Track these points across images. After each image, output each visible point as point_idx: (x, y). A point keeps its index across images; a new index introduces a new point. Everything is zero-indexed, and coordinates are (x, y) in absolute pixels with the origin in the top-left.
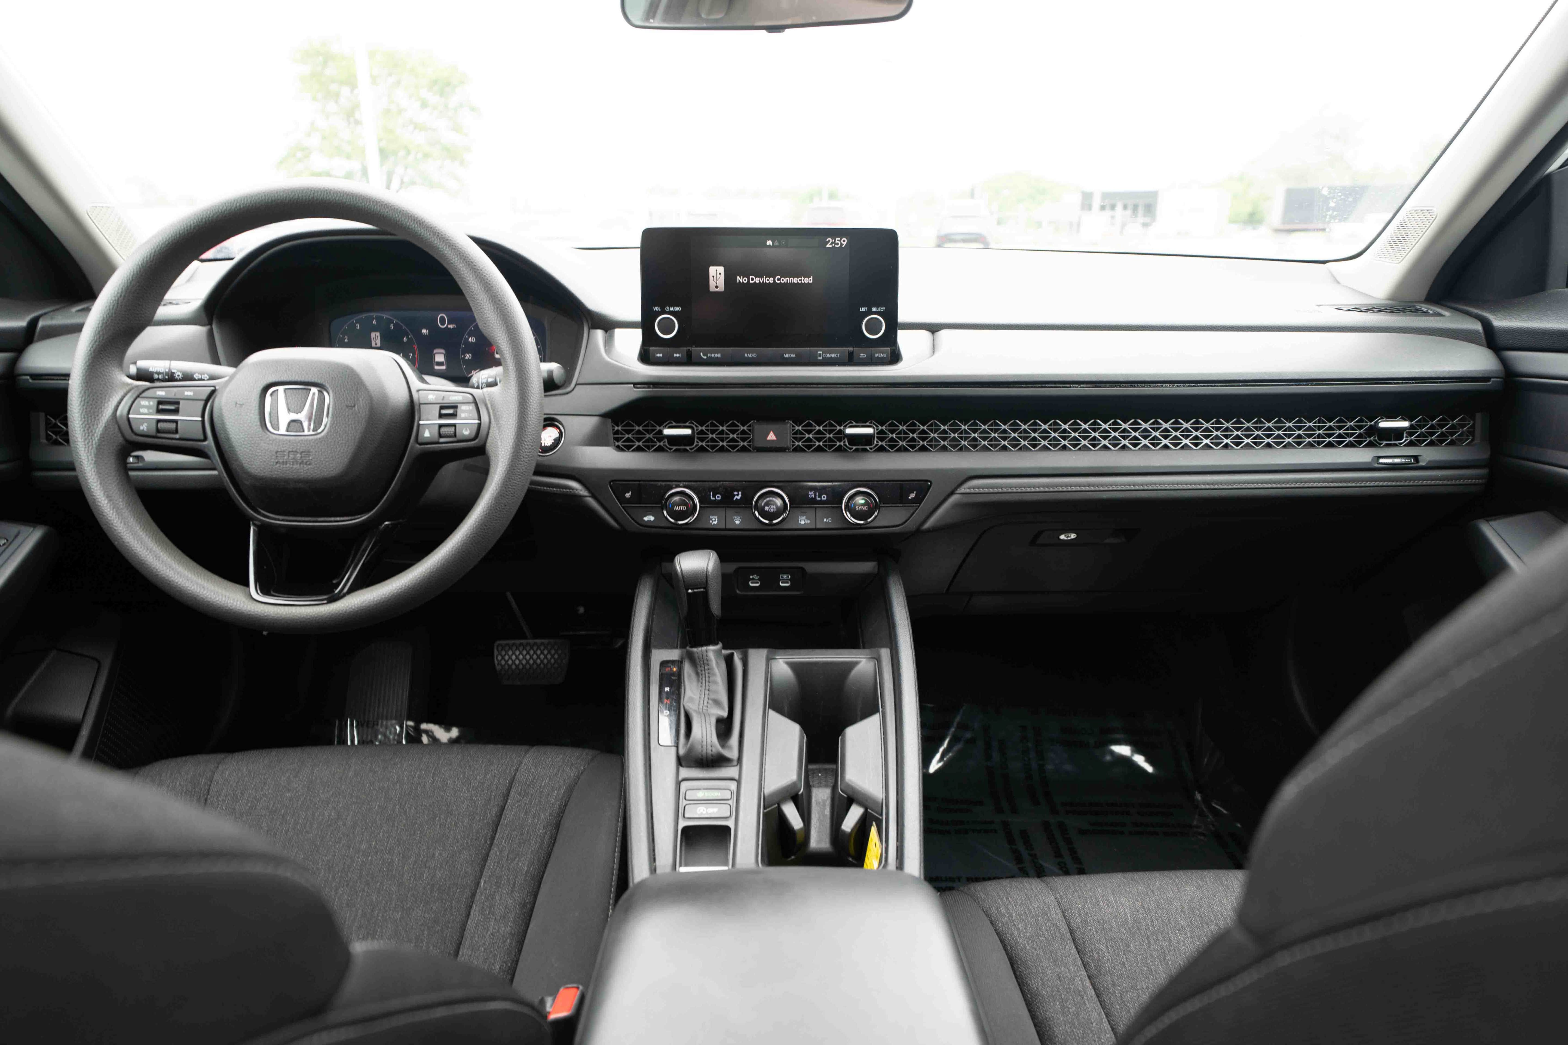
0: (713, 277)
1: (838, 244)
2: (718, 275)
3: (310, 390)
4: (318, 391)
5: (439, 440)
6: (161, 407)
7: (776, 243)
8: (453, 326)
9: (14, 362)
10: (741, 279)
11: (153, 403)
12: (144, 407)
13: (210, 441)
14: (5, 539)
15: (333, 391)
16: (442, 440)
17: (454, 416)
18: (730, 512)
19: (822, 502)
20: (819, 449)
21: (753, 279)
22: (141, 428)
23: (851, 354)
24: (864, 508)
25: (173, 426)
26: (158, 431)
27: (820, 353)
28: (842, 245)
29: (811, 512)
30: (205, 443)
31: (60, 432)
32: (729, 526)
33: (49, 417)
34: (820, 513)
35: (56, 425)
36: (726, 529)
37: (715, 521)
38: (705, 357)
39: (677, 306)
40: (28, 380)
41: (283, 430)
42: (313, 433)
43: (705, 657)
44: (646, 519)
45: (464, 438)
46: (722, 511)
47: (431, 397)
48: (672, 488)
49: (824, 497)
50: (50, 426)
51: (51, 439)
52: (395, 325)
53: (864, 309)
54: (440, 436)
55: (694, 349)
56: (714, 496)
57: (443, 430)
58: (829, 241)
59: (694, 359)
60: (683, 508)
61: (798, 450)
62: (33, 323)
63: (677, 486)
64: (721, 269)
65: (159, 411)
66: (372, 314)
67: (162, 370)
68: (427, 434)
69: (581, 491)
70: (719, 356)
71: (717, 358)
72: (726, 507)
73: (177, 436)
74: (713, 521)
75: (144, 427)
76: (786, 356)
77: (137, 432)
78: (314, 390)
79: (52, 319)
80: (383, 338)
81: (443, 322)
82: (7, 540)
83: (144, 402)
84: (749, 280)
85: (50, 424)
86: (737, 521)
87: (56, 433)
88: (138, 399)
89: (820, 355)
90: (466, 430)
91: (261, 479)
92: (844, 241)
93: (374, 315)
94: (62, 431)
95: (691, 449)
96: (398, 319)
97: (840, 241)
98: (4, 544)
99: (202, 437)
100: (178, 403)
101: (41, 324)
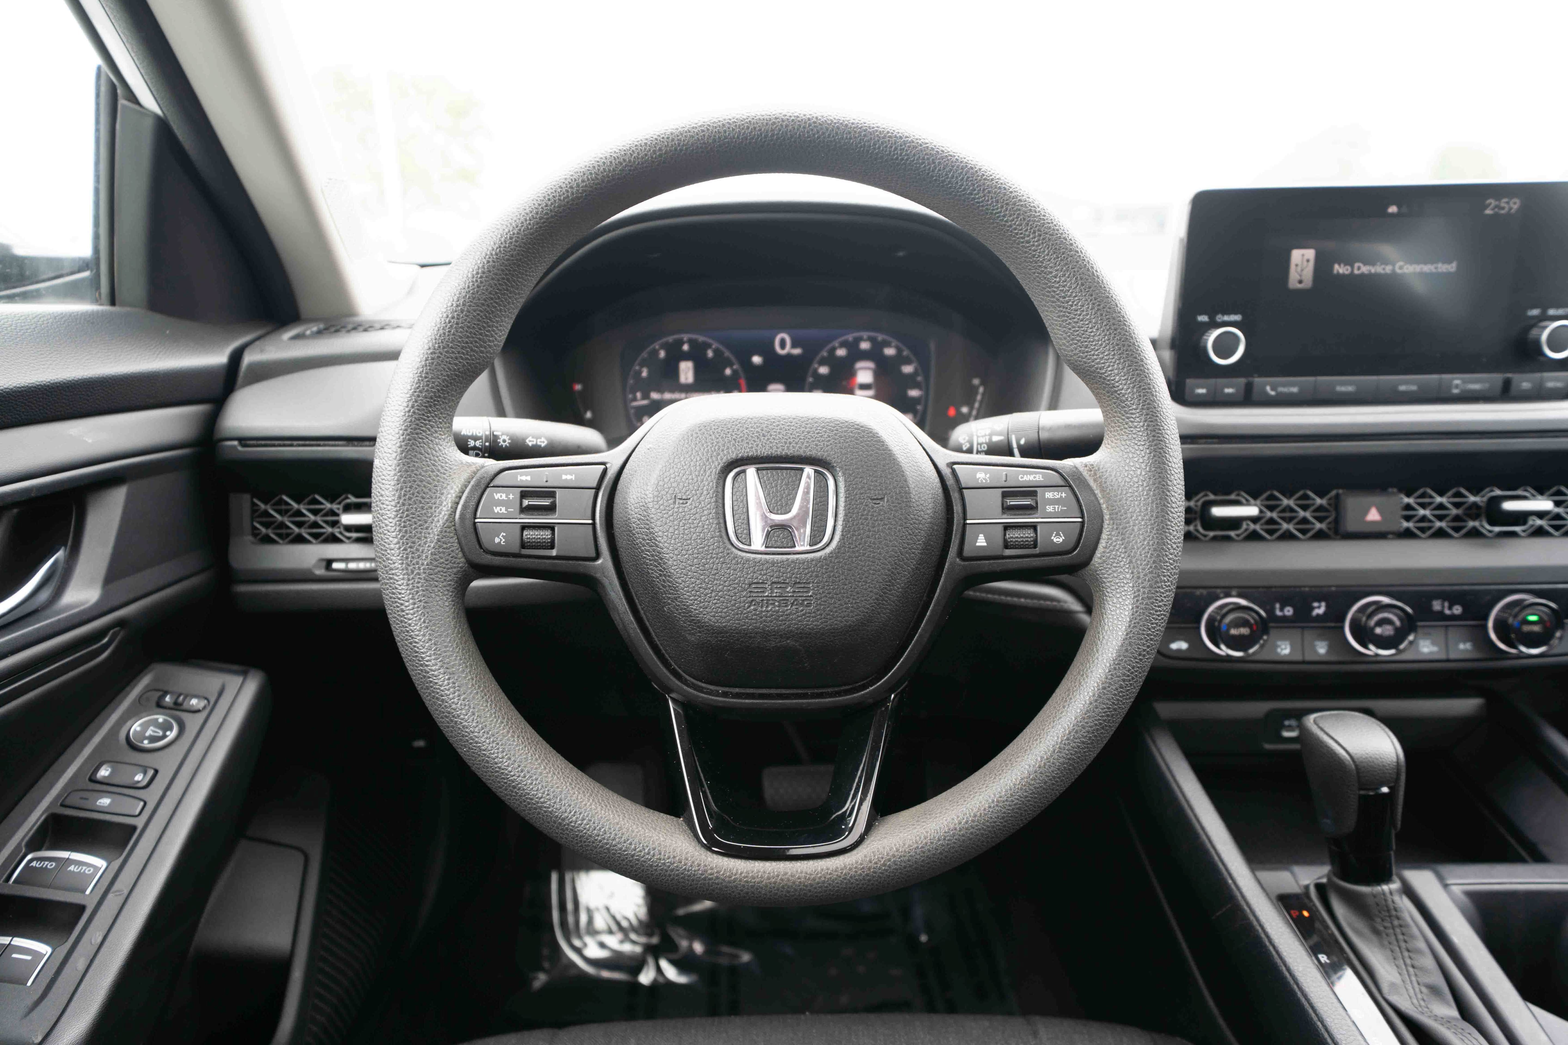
0: (1297, 265)
1: (1503, 208)
2: (1305, 263)
3: (802, 470)
4: (816, 471)
5: (1003, 552)
6: (526, 502)
7: (1405, 210)
8: (797, 351)
9: (212, 421)
10: (1340, 269)
11: (513, 495)
12: (500, 503)
13: (605, 561)
14: (206, 698)
15: (844, 474)
16: (1008, 552)
17: (1031, 509)
18: (1308, 635)
19: (1453, 618)
20: (1440, 534)
21: (1359, 268)
22: (497, 540)
23: (1507, 384)
24: (1536, 628)
25: (546, 534)
26: (523, 545)
27: (1458, 382)
28: (1511, 209)
29: (1439, 634)
30: (600, 562)
31: (272, 523)
32: (1308, 658)
33: (256, 501)
34: (1453, 634)
35: (266, 514)
36: (1303, 662)
37: (1285, 649)
38: (1273, 393)
39: (1236, 313)
40: (234, 447)
41: (758, 542)
42: (808, 548)
43: (1391, 906)
44: (1174, 646)
45: (1056, 549)
46: (1296, 634)
47: (982, 476)
48: (1218, 598)
49: (1457, 610)
50: (257, 514)
51: (258, 534)
52: (716, 351)
53: (1535, 312)
54: (1007, 545)
55: (1258, 381)
56: (1282, 610)
57: (1012, 535)
58: (1490, 204)
59: (1255, 396)
60: (1244, 631)
61: (1407, 534)
62: (236, 357)
63: (1228, 595)
64: (1310, 253)
65: (524, 510)
66: (682, 336)
67: (479, 432)
68: (981, 542)
69: (1072, 603)
70: (1295, 390)
71: (1292, 394)
72: (1303, 628)
73: (554, 553)
74: (1282, 649)
75: (500, 540)
76: (1402, 388)
77: (492, 548)
78: (809, 471)
79: (262, 351)
80: (698, 371)
81: (783, 344)
82: (209, 701)
83: (500, 496)
84: (1352, 270)
85: (257, 511)
86: (1322, 649)
87: (267, 525)
88: (488, 490)
89: (1457, 386)
90: (1058, 535)
91: (720, 632)
92: (1515, 203)
93: (685, 337)
94: (275, 522)
95: (1238, 535)
96: (722, 343)
97: (1508, 203)
98: (204, 708)
99: (593, 555)
100: (552, 495)
101: (248, 359)
